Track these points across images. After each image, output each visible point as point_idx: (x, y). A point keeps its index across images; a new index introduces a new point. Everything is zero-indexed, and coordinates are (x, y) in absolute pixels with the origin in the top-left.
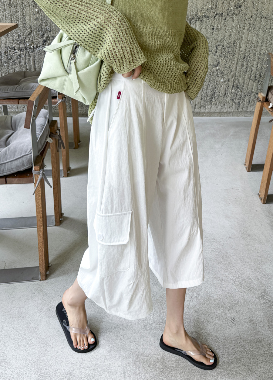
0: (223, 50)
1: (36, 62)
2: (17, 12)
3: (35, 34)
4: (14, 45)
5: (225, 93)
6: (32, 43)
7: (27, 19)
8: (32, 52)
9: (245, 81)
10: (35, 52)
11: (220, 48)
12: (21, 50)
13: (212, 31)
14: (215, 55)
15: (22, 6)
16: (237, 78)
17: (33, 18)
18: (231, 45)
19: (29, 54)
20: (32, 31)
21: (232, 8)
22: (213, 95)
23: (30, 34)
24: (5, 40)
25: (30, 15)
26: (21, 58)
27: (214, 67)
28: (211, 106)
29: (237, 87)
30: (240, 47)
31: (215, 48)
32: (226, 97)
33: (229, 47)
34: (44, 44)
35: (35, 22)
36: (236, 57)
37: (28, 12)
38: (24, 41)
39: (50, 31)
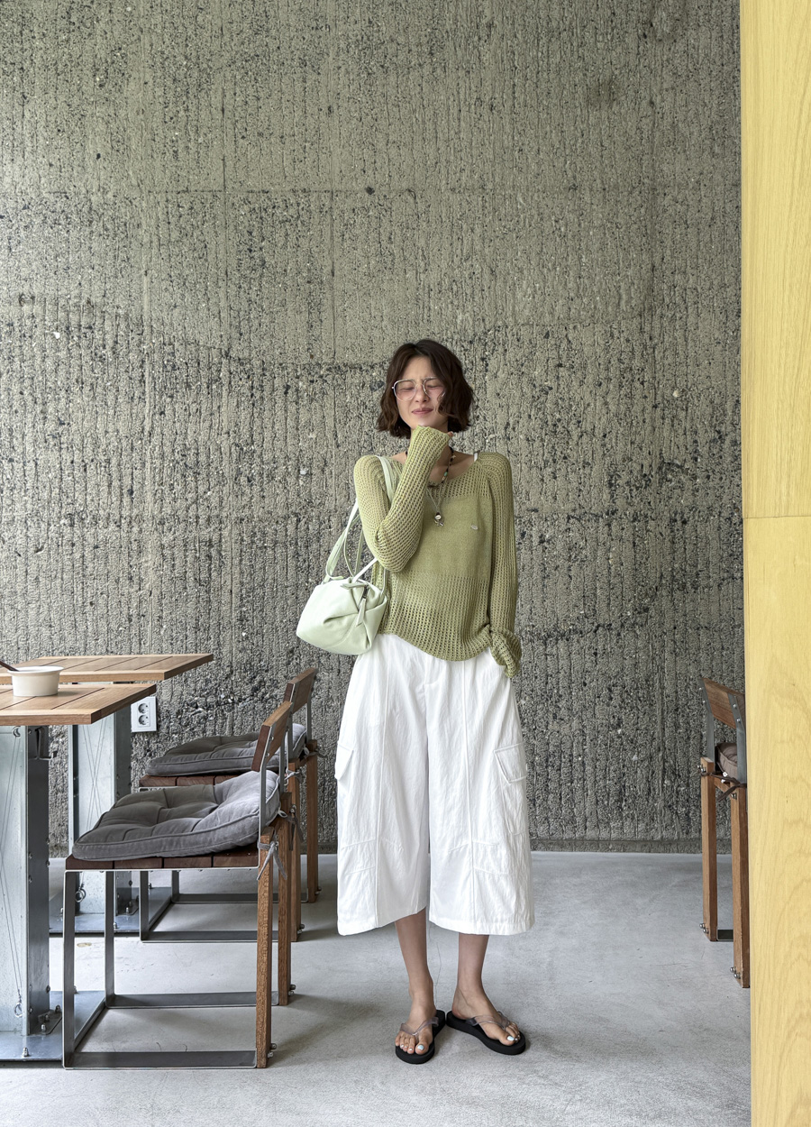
0: (625, 695)
1: (235, 730)
2: (209, 638)
3: (238, 676)
4: (196, 699)
5: (650, 789)
6: (231, 693)
7: (225, 650)
8: (229, 711)
9: (692, 759)
10: (235, 710)
11: (617, 691)
12: (207, 707)
13: (593, 658)
14: (608, 705)
15: (219, 629)
16: (671, 753)
17: (237, 648)
18: (642, 684)
19: (224, 715)
20: (232, 672)
21: (629, 614)
22: (620, 792)
23: (228, 677)
24: (180, 689)
25: (231, 644)
26: (208, 723)
27: (611, 729)
28: (623, 823)
29: (673, 773)
30: (663, 688)
31: (605, 692)
32: (653, 797)
33: (637, 687)
34: (253, 695)
35: (241, 655)
36: (658, 706)
37: (228, 639)
38: (217, 690)
39: (267, 671)
